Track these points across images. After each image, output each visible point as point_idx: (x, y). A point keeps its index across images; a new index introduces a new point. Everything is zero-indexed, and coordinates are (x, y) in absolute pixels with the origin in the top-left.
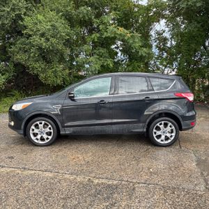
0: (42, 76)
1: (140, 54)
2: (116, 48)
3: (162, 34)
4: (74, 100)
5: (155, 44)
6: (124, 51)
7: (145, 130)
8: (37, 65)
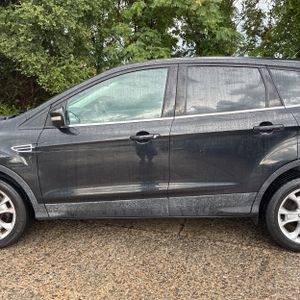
0: (43, 78)
1: (218, 37)
2: (174, 32)
3: (254, 5)
4: (66, 130)
5: (243, 22)
6: (187, 37)
7: (256, 209)
8: (32, 59)
